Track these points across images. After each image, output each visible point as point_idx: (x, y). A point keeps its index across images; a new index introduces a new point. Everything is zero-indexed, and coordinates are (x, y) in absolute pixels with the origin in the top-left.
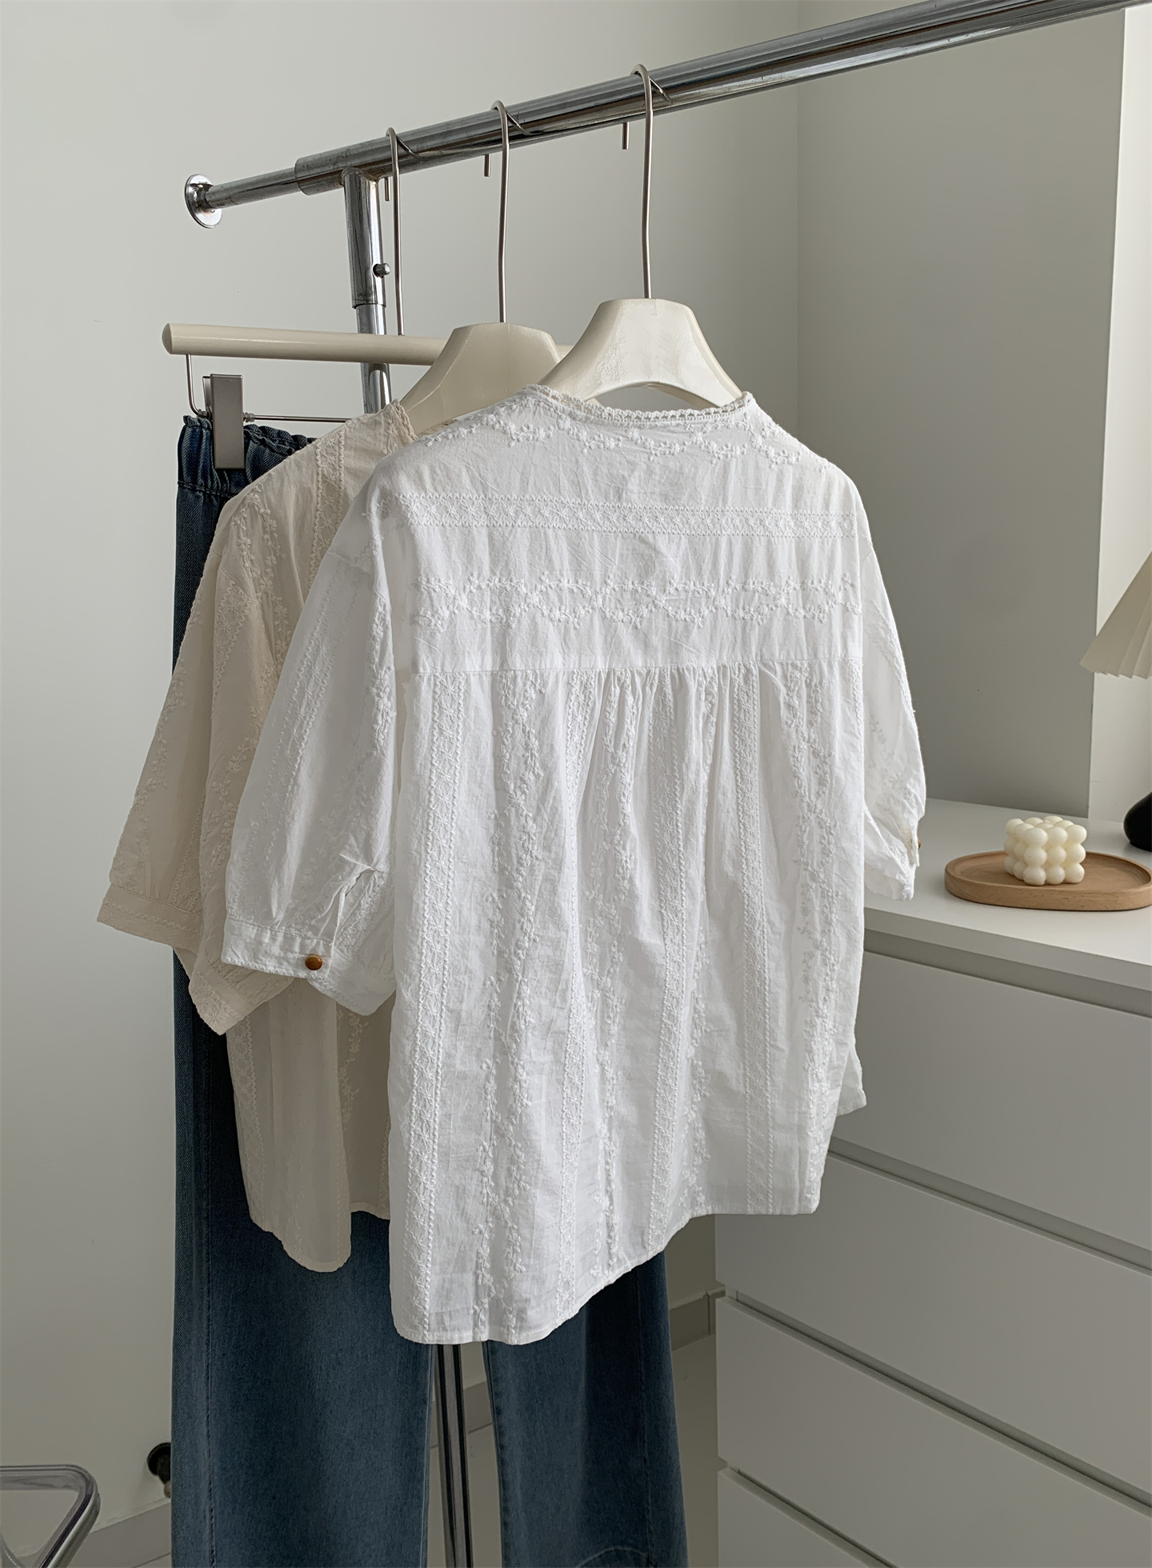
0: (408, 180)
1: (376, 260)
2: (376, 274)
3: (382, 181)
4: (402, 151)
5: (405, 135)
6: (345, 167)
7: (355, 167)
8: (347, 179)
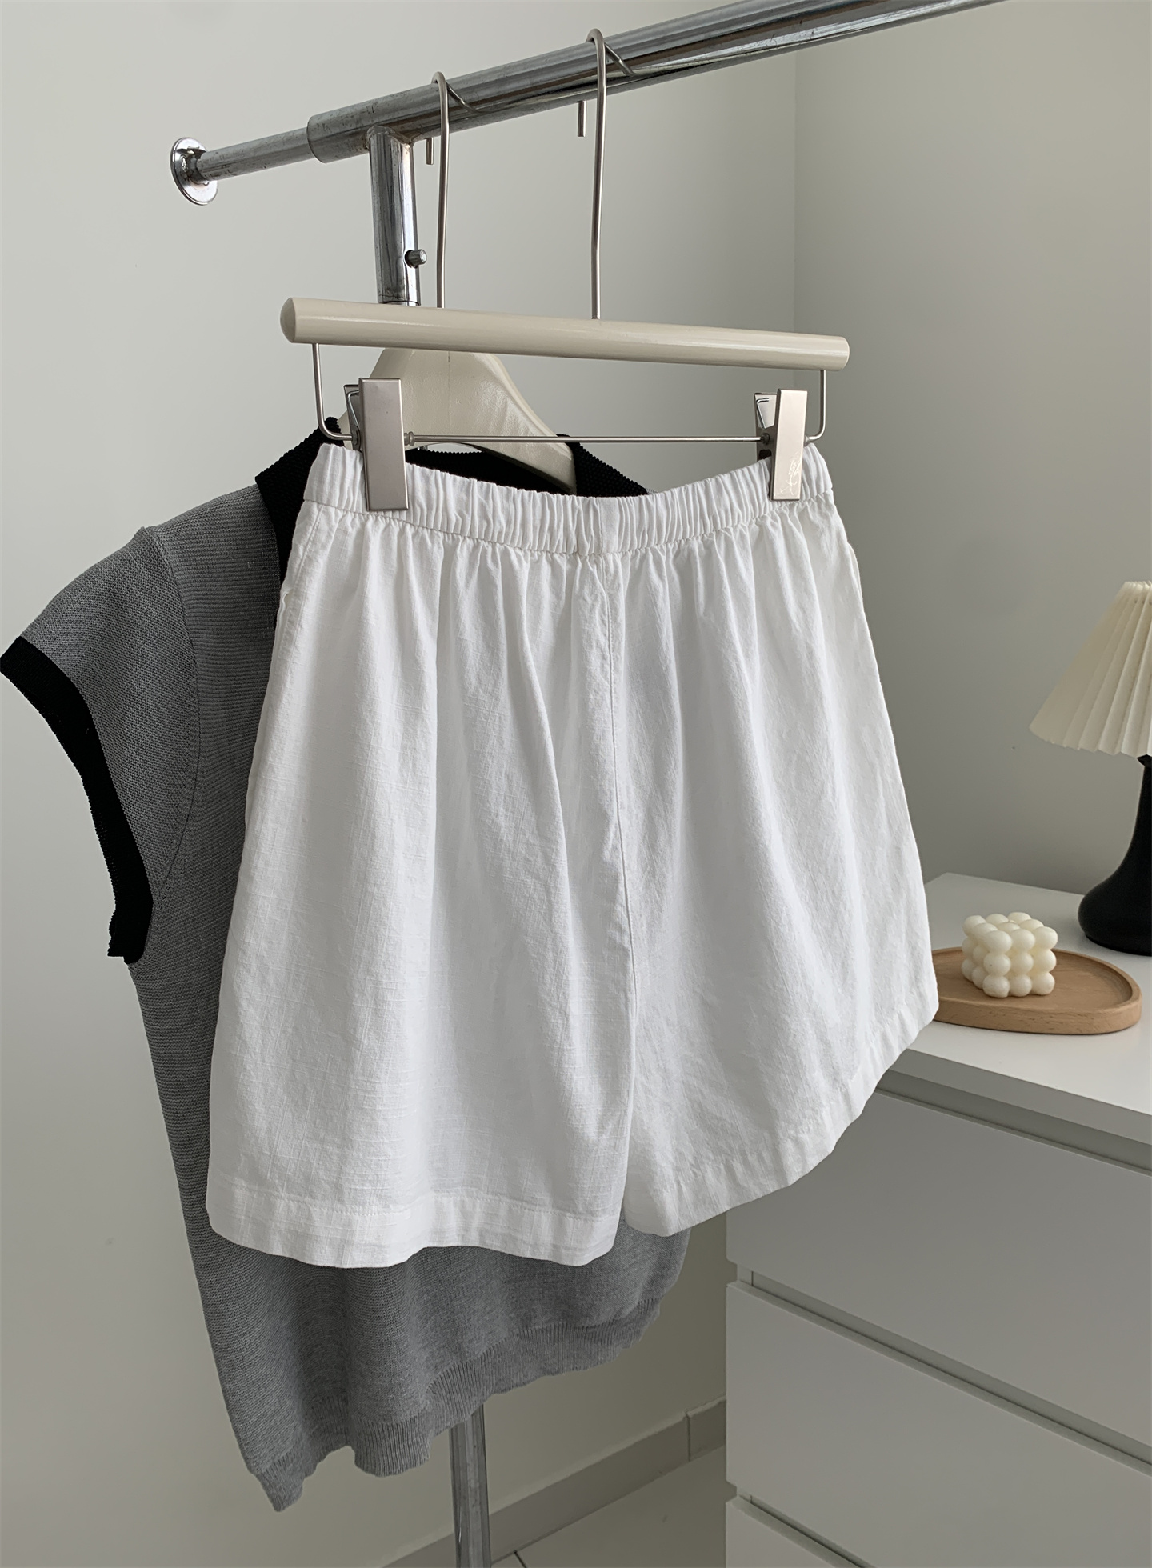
0: (463, 142)
1: (410, 246)
2: (410, 263)
3: (420, 145)
4: (453, 102)
5: (462, 80)
6: (371, 126)
7: (386, 125)
8: (373, 141)
